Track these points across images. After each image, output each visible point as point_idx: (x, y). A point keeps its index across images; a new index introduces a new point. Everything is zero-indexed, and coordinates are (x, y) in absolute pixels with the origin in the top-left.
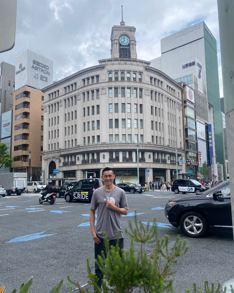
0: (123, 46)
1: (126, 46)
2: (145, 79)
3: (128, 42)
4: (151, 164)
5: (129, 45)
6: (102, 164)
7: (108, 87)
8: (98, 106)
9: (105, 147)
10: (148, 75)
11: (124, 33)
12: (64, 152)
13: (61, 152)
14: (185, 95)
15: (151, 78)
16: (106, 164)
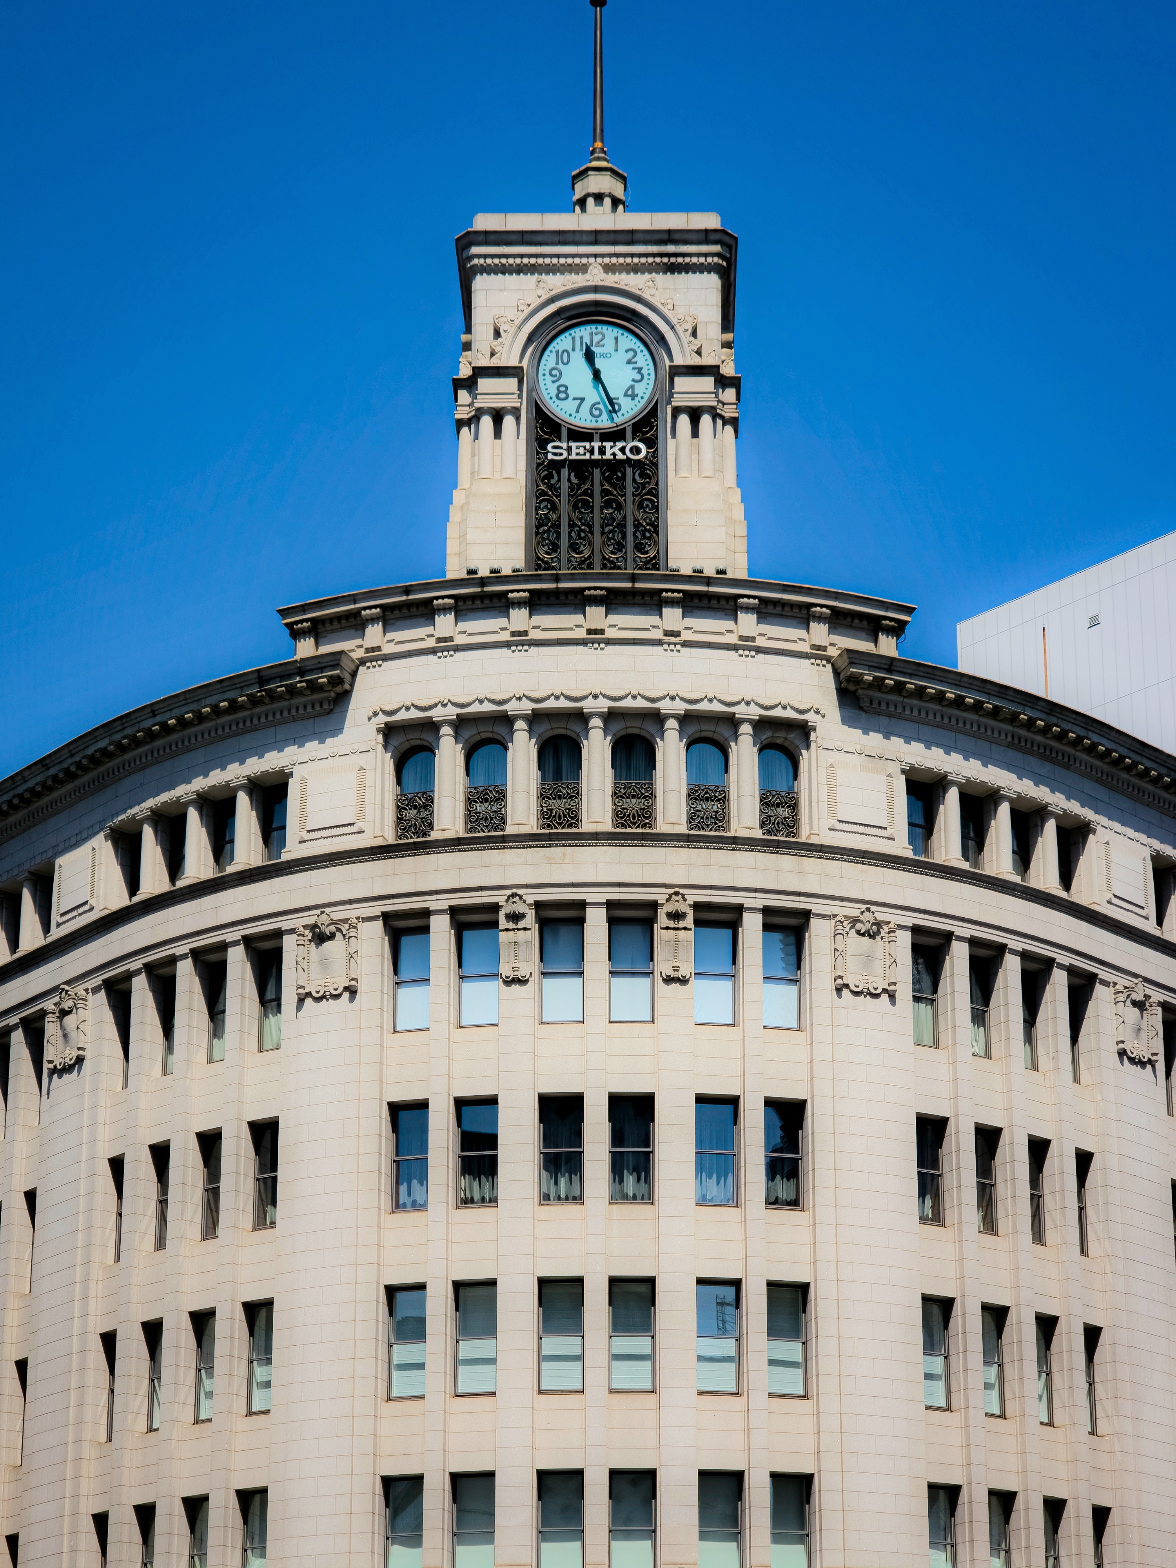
0: (577, 435)
1: (614, 435)
2: (832, 803)
3: (645, 390)
5: (648, 424)
7: (386, 917)
10: (874, 760)
11: (596, 289)
15: (922, 790)
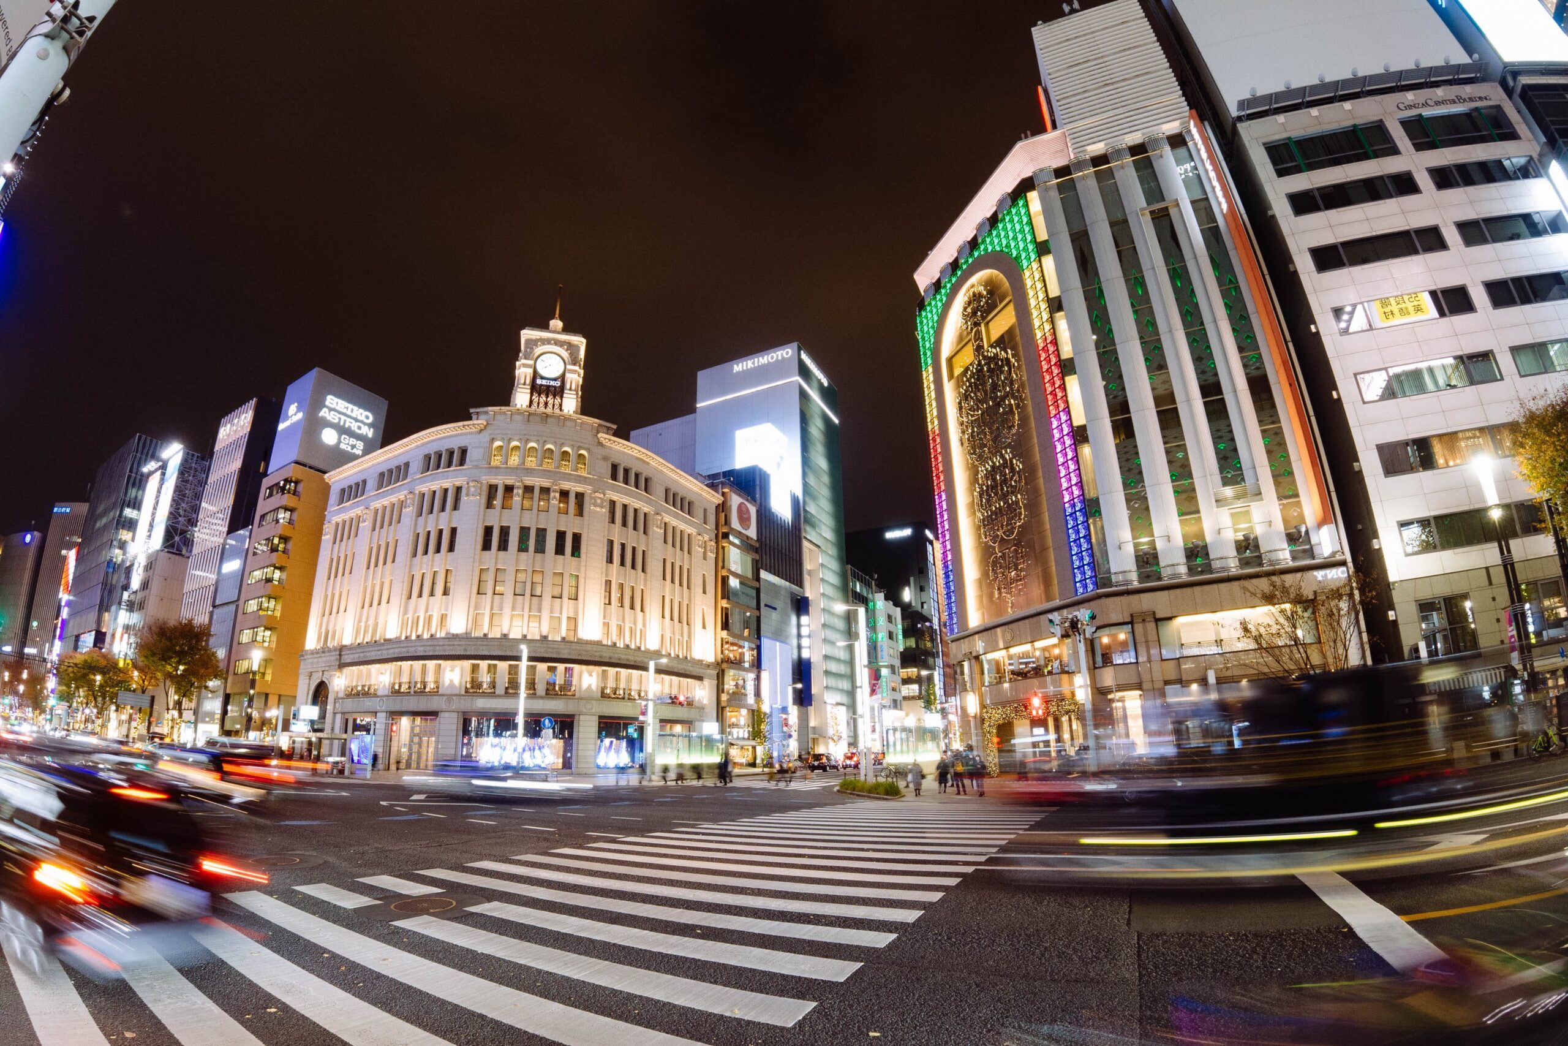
0: (545, 378)
1: (555, 379)
2: (594, 467)
3: (561, 370)
4: (593, 702)
5: (563, 377)
6: (445, 698)
7: (488, 482)
8: (454, 531)
9: (459, 648)
10: (605, 459)
12: (351, 656)
13: (346, 657)
14: (726, 516)
15: (615, 467)
16: (454, 698)
